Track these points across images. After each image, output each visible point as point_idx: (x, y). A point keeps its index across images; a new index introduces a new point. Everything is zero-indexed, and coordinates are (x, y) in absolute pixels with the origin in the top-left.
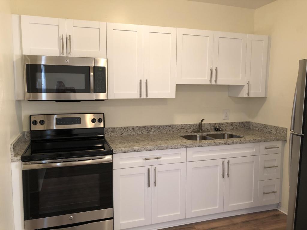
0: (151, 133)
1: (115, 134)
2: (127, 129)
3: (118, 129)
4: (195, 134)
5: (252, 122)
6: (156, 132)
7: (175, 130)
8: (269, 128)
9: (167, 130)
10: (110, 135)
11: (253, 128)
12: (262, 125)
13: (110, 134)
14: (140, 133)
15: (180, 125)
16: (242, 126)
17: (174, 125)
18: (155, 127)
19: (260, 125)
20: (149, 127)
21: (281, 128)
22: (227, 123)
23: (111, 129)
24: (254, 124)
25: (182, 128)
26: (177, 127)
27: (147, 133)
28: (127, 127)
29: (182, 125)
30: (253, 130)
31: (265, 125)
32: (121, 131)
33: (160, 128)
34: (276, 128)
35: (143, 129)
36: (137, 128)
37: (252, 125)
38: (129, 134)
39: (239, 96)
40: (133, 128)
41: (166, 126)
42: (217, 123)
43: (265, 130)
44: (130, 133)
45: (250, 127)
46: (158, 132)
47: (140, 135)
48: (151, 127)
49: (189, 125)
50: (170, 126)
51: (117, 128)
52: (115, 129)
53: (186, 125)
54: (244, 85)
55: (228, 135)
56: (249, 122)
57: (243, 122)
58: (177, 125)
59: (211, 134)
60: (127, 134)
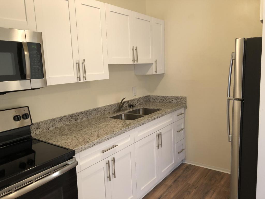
0: (79, 120)
1: (41, 130)
2: (54, 121)
3: (44, 123)
4: (120, 113)
5: (152, 96)
6: (83, 119)
7: (100, 113)
8: (169, 99)
9: (93, 114)
10: (35, 133)
11: (154, 100)
12: (163, 97)
13: (35, 131)
14: (67, 123)
15: (103, 107)
16: (145, 100)
17: (99, 108)
18: (82, 113)
19: (160, 97)
20: (76, 115)
21: (181, 97)
22: (136, 99)
23: (36, 125)
24: (153, 97)
25: (105, 109)
26: (101, 109)
27: (75, 122)
28: (54, 119)
29: (105, 106)
30: (154, 102)
31: (166, 96)
32: (48, 125)
33: (86, 113)
34: (177, 98)
35: (71, 117)
36: (65, 118)
37: (152, 98)
38: (57, 127)
39: (147, 74)
40: (61, 119)
41: (92, 110)
42: (130, 100)
43: (165, 101)
44: (58, 125)
45: (150, 100)
46: (85, 118)
47: (68, 125)
48: (78, 114)
49: (111, 105)
50: (96, 110)
51: (42, 122)
52: (40, 124)
53: (108, 106)
54: (152, 64)
55: (143, 109)
56: (149, 96)
57: (145, 97)
58: (102, 107)
59: (130, 111)
60: (54, 127)
